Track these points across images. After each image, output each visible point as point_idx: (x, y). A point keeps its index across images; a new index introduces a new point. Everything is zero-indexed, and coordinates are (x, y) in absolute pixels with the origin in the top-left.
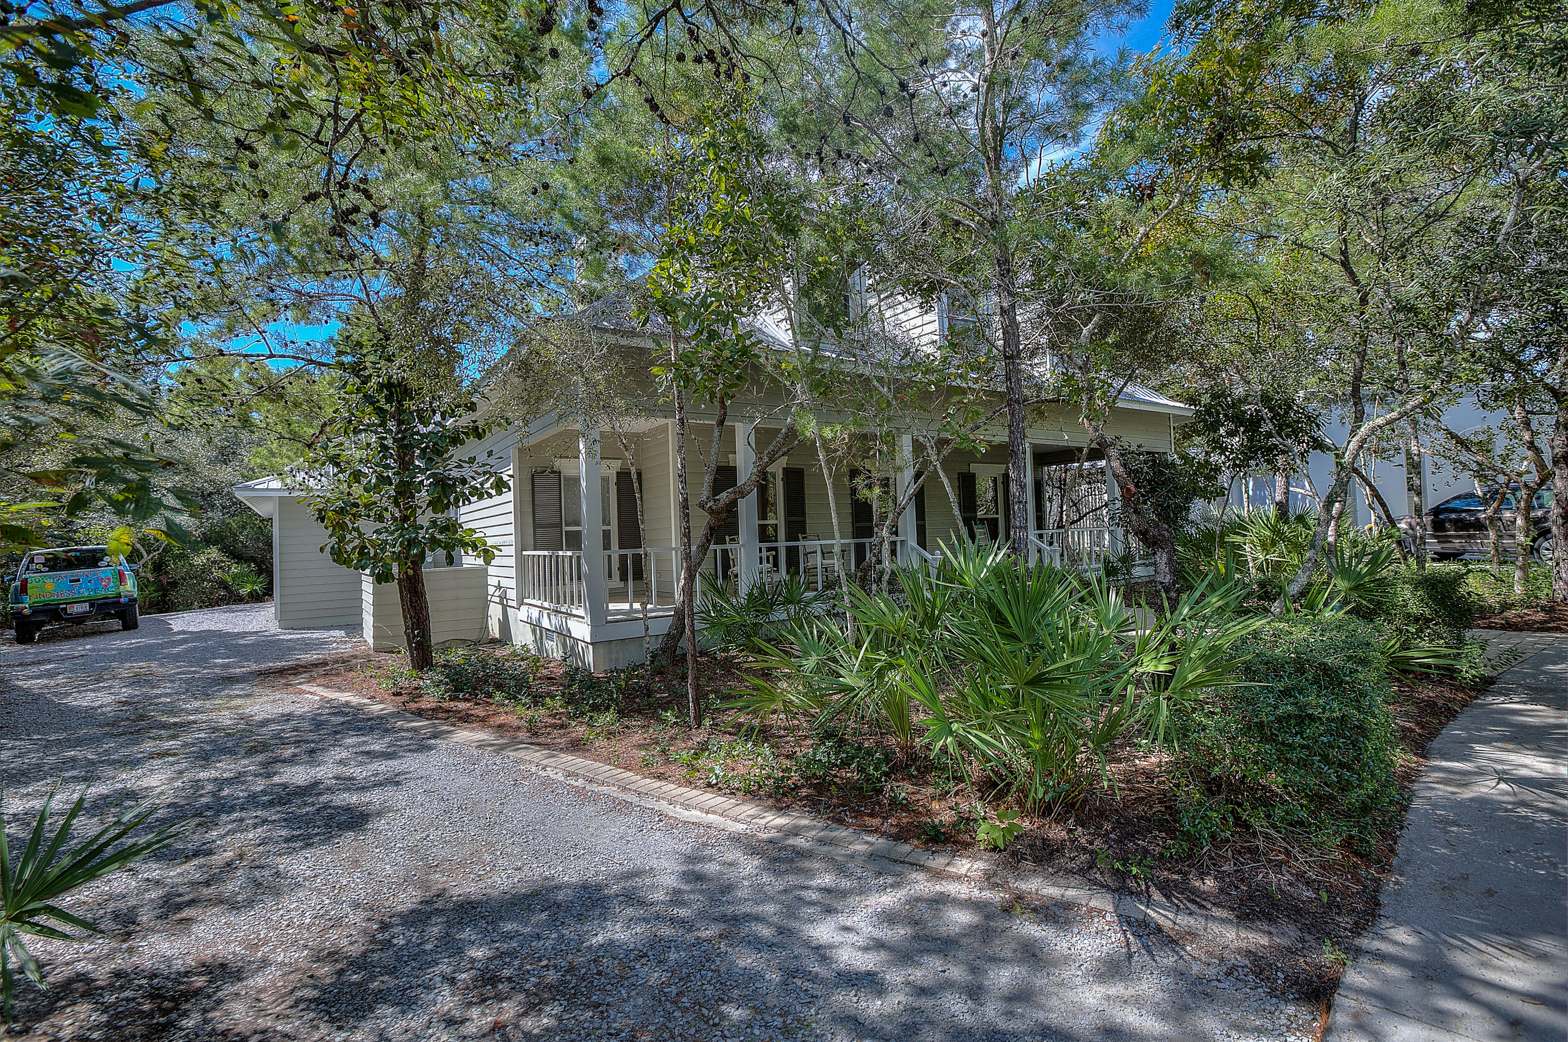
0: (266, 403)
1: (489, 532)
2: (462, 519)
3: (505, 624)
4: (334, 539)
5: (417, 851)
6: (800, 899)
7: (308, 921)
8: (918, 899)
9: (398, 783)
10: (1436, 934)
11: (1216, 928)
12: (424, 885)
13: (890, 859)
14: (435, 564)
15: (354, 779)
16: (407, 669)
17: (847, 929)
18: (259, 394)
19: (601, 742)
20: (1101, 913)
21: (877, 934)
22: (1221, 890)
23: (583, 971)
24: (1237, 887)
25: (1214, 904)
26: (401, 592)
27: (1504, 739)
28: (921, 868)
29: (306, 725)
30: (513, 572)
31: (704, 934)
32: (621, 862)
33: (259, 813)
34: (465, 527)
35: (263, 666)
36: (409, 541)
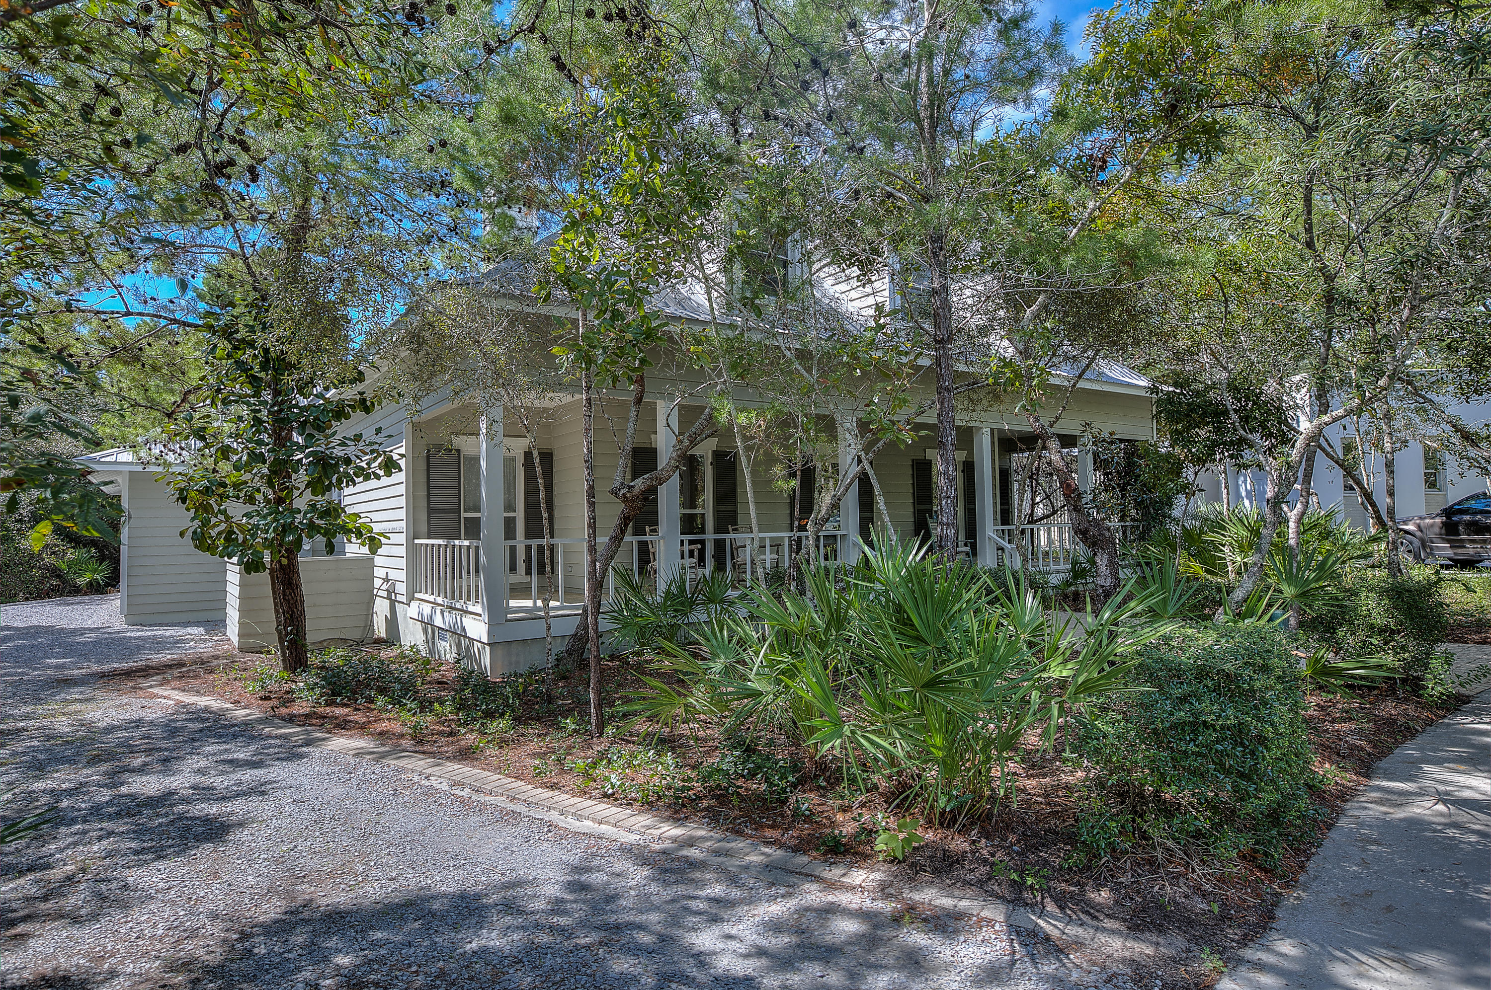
0: (119, 366)
1: (375, 517)
2: (347, 501)
3: (392, 622)
4: (197, 523)
5: (283, 862)
6: (686, 909)
7: (160, 932)
8: (807, 909)
9: (263, 793)
10: (1322, 946)
11: (1103, 938)
12: (290, 896)
13: (786, 870)
14: (314, 552)
15: (213, 788)
16: (278, 671)
17: (730, 937)
18: (112, 356)
19: (492, 751)
20: (990, 922)
21: (762, 942)
22: (1117, 902)
23: (454, 976)
24: (1132, 899)
25: (1107, 915)
26: (273, 583)
27: (1460, 760)
28: (817, 879)
29: (158, 732)
30: (402, 563)
31: (583, 941)
32: (502, 872)
33: (105, 825)
34: (349, 510)
35: (106, 667)
36: (283, 526)
